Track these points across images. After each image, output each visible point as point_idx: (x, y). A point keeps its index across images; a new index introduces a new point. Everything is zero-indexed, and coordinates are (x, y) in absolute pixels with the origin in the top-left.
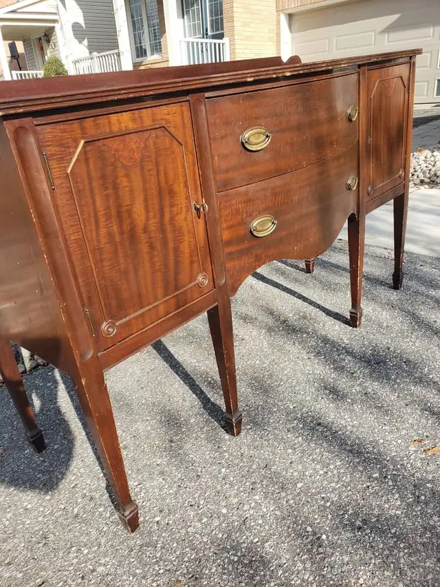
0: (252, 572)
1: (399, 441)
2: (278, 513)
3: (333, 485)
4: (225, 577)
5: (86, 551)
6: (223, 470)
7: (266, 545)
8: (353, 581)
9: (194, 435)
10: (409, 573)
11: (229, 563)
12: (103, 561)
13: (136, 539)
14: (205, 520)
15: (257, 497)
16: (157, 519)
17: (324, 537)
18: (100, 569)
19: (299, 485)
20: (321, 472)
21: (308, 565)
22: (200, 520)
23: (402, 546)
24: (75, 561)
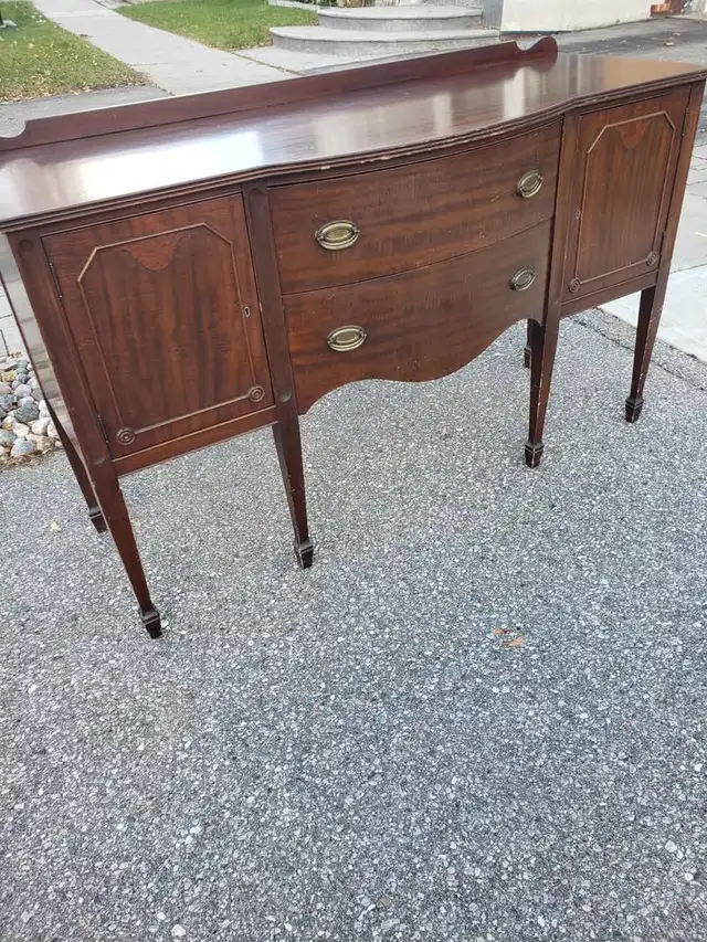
0: (245, 707)
1: (481, 624)
2: (302, 660)
3: (376, 649)
4: (218, 703)
5: (106, 643)
6: (273, 601)
7: (272, 688)
8: (334, 743)
9: (263, 555)
10: (393, 754)
11: (229, 693)
12: (117, 655)
13: (154, 646)
14: (228, 646)
15: (290, 639)
16: (183, 632)
17: (333, 697)
18: (112, 662)
19: (340, 639)
20: (372, 633)
21: (301, 717)
22: (222, 646)
23: (405, 728)
24: (93, 648)
